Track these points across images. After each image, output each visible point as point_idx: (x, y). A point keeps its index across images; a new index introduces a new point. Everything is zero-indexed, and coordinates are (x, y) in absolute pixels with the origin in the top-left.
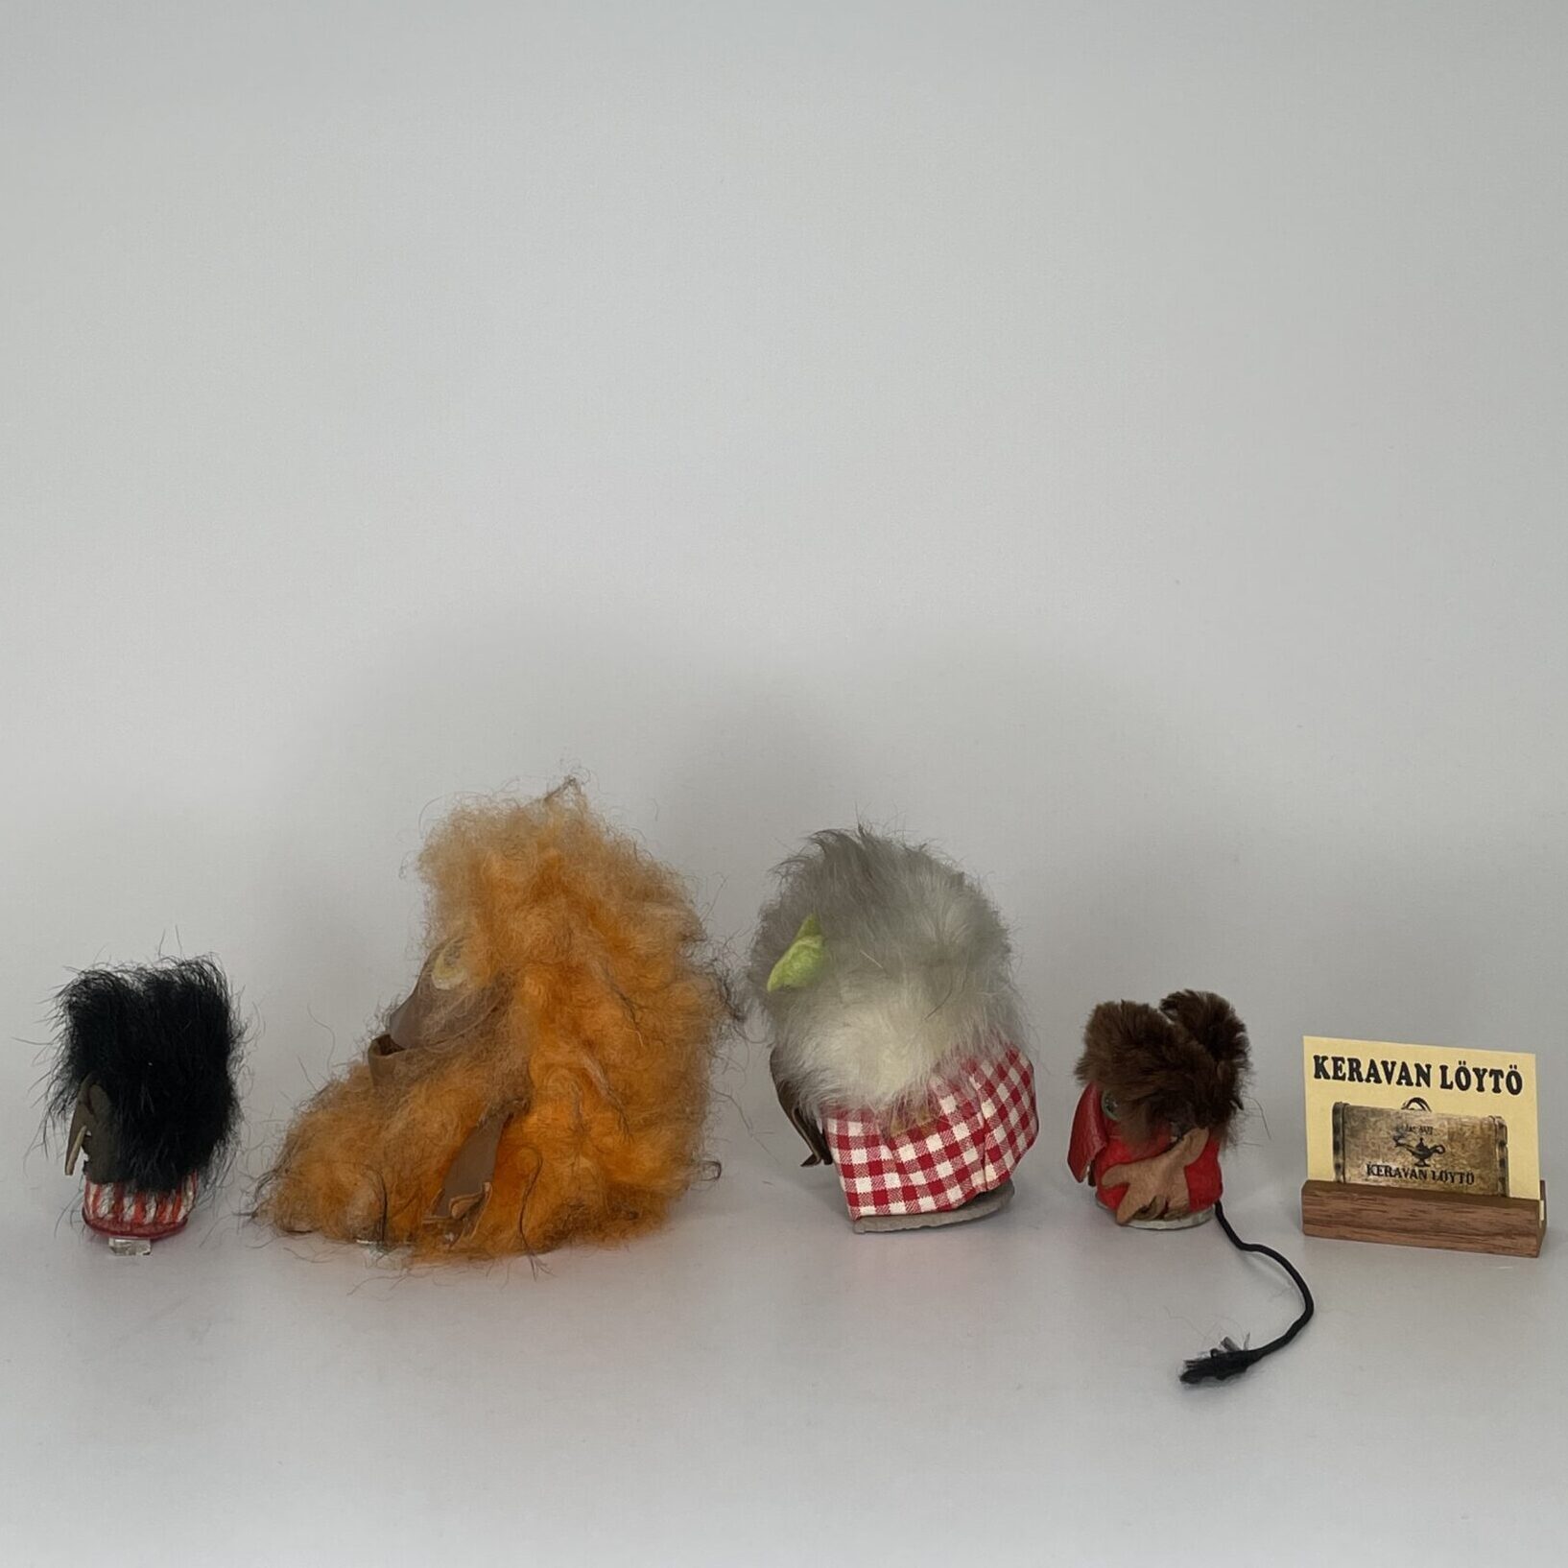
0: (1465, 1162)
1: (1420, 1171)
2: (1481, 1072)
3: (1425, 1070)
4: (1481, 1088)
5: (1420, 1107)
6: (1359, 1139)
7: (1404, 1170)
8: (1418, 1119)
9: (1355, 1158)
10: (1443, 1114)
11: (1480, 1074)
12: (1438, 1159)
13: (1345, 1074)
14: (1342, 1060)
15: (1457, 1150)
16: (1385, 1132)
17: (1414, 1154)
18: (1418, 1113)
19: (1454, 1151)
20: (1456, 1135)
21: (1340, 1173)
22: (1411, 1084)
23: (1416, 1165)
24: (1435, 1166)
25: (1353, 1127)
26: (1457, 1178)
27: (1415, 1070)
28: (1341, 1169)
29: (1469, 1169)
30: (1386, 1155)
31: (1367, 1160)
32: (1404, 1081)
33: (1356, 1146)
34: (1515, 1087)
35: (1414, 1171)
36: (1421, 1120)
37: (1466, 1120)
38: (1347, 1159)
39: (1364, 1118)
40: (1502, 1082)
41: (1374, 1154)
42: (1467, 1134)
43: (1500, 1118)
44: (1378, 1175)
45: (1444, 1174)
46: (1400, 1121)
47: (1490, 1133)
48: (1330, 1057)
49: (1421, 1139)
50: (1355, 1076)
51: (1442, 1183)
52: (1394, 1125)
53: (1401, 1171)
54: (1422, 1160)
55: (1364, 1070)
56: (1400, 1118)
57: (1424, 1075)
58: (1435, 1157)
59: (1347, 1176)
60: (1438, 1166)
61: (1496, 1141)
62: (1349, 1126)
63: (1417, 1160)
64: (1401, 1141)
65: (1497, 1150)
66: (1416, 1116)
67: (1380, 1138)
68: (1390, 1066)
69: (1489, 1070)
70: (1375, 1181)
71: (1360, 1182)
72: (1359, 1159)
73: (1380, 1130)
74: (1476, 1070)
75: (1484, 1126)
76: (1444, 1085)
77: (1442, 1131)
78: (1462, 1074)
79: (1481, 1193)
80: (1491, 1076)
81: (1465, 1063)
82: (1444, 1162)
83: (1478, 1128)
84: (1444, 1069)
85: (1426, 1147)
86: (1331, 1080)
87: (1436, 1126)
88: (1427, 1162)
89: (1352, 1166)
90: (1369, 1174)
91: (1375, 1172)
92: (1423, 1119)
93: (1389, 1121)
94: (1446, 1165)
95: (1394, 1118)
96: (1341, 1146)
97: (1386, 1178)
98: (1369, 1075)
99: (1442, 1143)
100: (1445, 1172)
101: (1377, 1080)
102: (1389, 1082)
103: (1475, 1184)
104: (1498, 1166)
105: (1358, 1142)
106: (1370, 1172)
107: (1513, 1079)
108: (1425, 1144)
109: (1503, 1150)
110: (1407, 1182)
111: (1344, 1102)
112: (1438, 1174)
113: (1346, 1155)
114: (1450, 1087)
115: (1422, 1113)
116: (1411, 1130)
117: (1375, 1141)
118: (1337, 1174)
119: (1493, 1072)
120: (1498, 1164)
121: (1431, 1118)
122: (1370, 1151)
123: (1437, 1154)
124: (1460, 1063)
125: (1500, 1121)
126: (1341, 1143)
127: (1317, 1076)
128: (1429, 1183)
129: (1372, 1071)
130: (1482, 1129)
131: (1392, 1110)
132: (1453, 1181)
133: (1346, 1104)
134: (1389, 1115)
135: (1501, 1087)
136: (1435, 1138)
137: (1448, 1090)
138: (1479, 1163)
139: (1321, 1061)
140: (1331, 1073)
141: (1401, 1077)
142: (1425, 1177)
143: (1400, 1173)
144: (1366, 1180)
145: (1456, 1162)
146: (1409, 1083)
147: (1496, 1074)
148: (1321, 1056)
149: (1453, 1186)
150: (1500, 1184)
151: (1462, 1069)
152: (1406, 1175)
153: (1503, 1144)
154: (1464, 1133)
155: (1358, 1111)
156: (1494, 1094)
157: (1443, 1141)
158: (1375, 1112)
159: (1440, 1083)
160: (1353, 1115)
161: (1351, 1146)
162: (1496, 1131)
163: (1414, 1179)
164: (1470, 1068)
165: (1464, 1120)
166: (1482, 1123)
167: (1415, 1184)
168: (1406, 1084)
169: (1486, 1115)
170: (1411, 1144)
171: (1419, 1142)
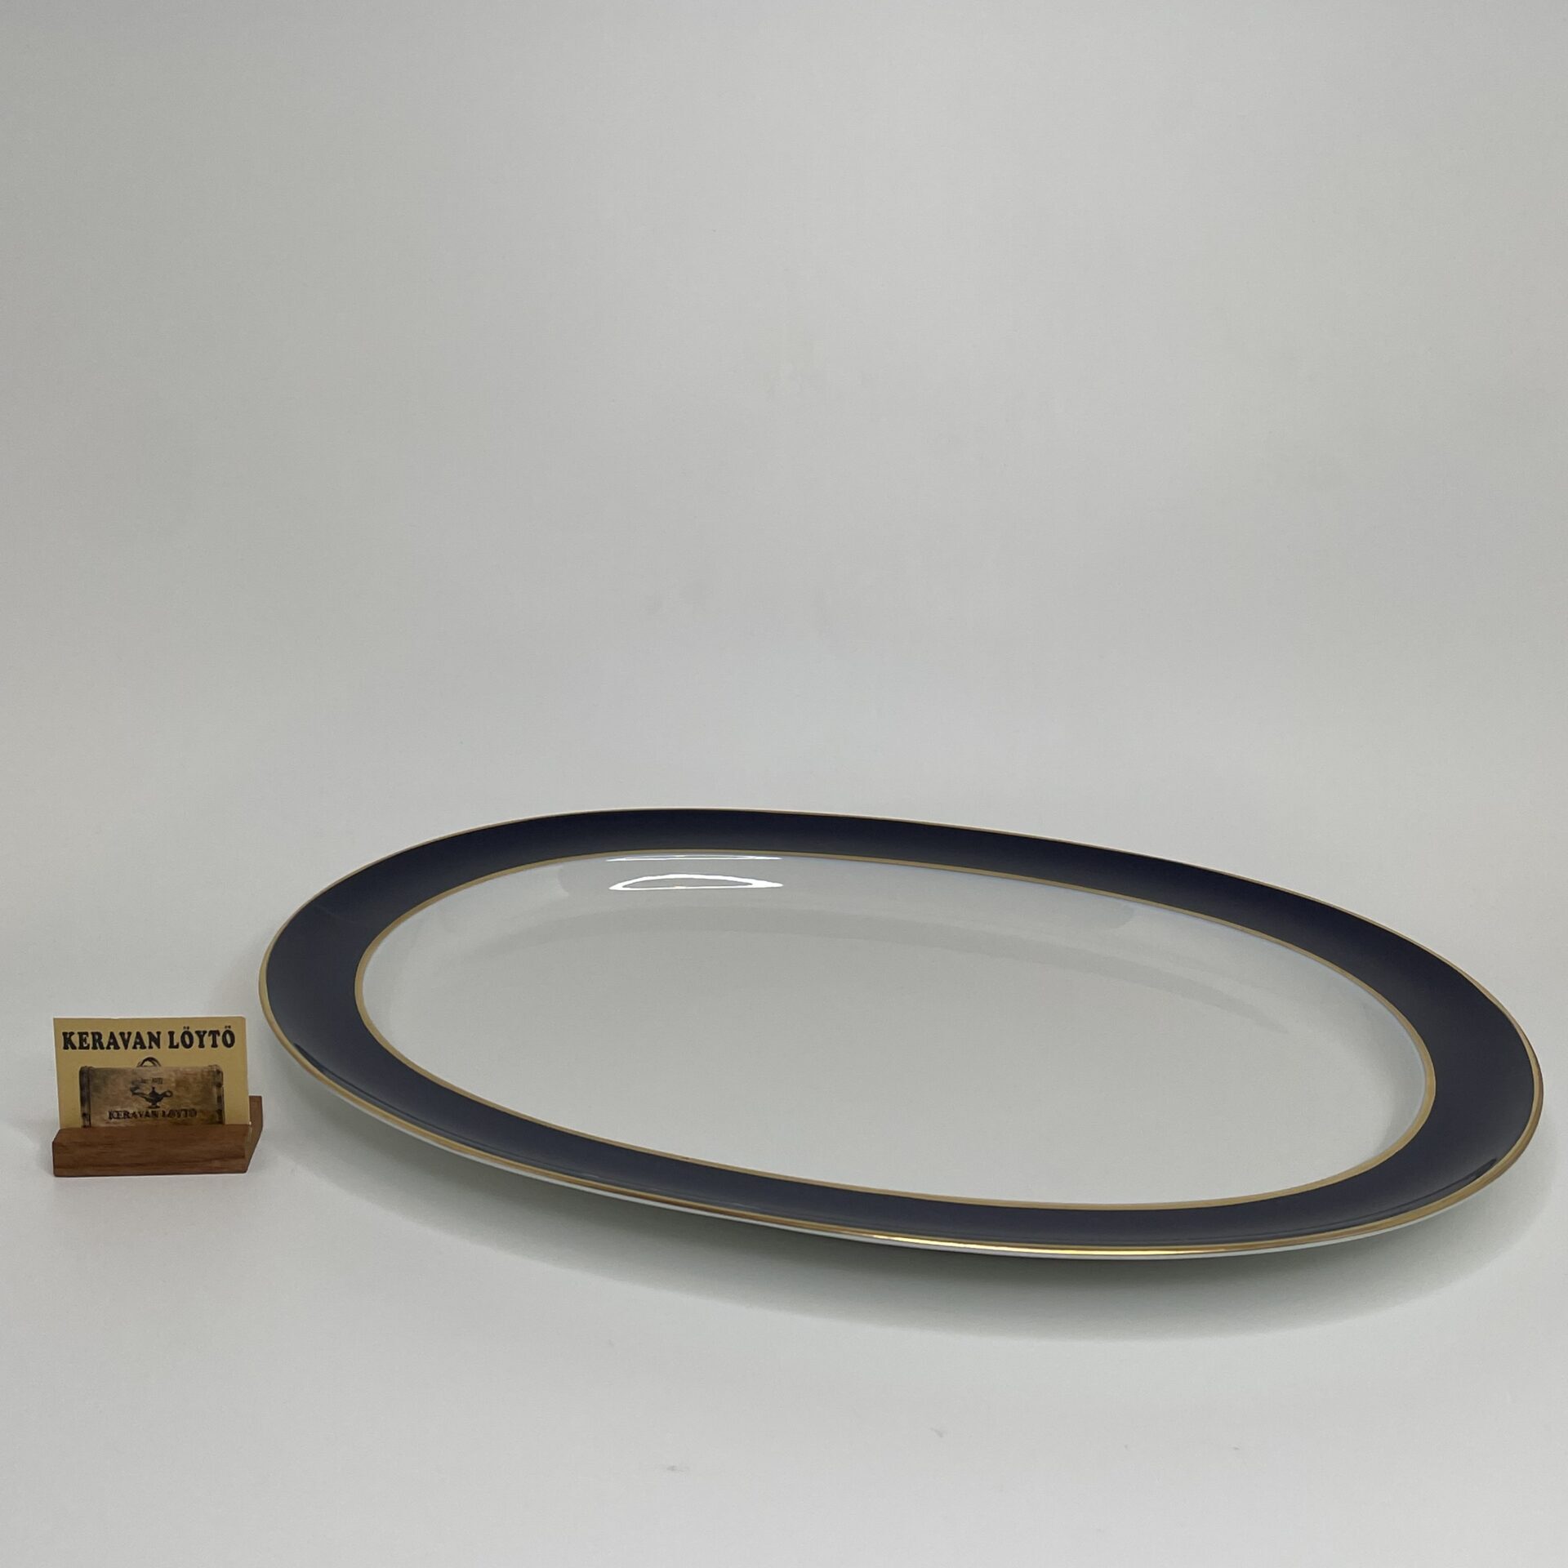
0: (189, 1101)
1: (153, 1112)
3: (156, 1036)
4: (201, 1045)
5: (152, 1064)
6: (101, 1093)
7: (139, 1113)
8: (150, 1072)
9: (99, 1108)
10: (170, 1068)
11: (201, 1035)
12: (167, 1101)
13: (89, 1045)
14: (87, 1034)
15: (183, 1093)
16: (123, 1086)
17: (147, 1100)
18: (151, 1069)
19: (180, 1094)
20: (182, 1082)
21: (86, 1120)
22: (145, 1048)
23: (150, 1107)
24: (164, 1107)
25: (97, 1084)
26: (183, 1113)
27: (147, 1036)
28: (87, 1117)
29: (192, 1106)
30: (124, 1102)
31: (109, 1108)
32: (138, 1046)
33: (99, 1097)
34: (229, 1042)
35: (147, 1112)
36: (153, 1074)
37: (190, 1070)
38: (92, 1108)
39: (106, 1077)
40: (219, 1039)
41: (114, 1103)
42: (191, 1080)
43: (217, 1066)
44: (118, 1118)
45: (172, 1112)
46: (135, 1076)
47: (209, 1078)
48: (76, 1032)
49: (153, 1088)
50: (98, 1045)
51: (170, 1118)
52: (130, 1079)
53: (137, 1113)
54: (154, 1103)
55: (105, 1040)
56: (136, 1074)
57: (155, 1040)
58: (165, 1100)
59: (92, 1121)
60: (168, 1106)
61: (214, 1083)
62: (93, 1084)
63: (150, 1104)
64: (137, 1091)
65: (215, 1090)
67: (119, 1090)
68: (126, 1036)
69: (208, 1031)
70: (114, 1123)
71: (103, 1125)
72: (102, 1108)
73: (119, 1084)
74: (198, 1033)
75: (205, 1074)
76: (172, 1046)
77: (169, 1080)
78: (187, 1037)
79: (203, 1122)
80: (209, 1035)
81: (188, 1028)
82: (172, 1103)
83: (199, 1077)
84: (171, 1034)
85: (157, 1094)
86: (78, 1051)
87: (164, 1076)
88: (158, 1104)
89: (96, 1114)
90: (110, 1118)
91: (116, 1116)
92: (155, 1072)
93: (127, 1077)
94: (174, 1105)
95: (130, 1074)
96: (87, 1099)
97: (125, 1120)
98: (109, 1044)
99: (171, 1090)
100: (173, 1110)
101: (117, 1047)
102: (126, 1047)
104: (216, 1102)
105: (100, 1095)
107: (227, 1036)
108: (157, 1092)
109: (220, 1090)
110: (140, 1120)
111: (89, 1065)
113: (91, 1103)
114: (177, 1047)
115: (154, 1068)
116: (145, 1082)
117: (114, 1093)
118: (84, 1121)
119: (211, 1032)
120: (216, 1100)
121: (161, 1071)
122: (110, 1101)
123: (167, 1098)
124: (184, 1028)
125: (217, 1068)
126: (87, 1096)
127: (66, 1048)
128: (159, 1120)
129: (112, 1041)
130: (202, 1075)
131: (129, 1068)
132: (179, 1116)
133: (90, 1069)
134: (126, 1073)
135: (218, 1042)
136: (163, 1085)
137: (175, 1049)
138: (200, 1101)
139: (68, 1036)
140: (77, 1045)
141: (136, 1043)
142: (157, 1116)
143: (136, 1115)
144: (108, 1123)
145: (182, 1102)
146: (143, 1047)
147: (214, 1033)
148: (69, 1031)
149: (180, 1120)
150: (217, 1115)
151: (187, 1033)
152: (141, 1116)
153: (219, 1085)
154: (189, 1080)
155: (101, 1072)
156: (213, 1049)
157: (172, 1087)
158: (113, 1071)
159: (168, 1044)
160: (97, 1075)
161: (94, 1098)
162: (214, 1076)
163: (148, 1118)
164: (193, 1031)
165: (188, 1070)
166: (202, 1071)
167: (148, 1122)
168: (141, 1048)
169: (206, 1065)
170: (145, 1092)
171: (151, 1091)
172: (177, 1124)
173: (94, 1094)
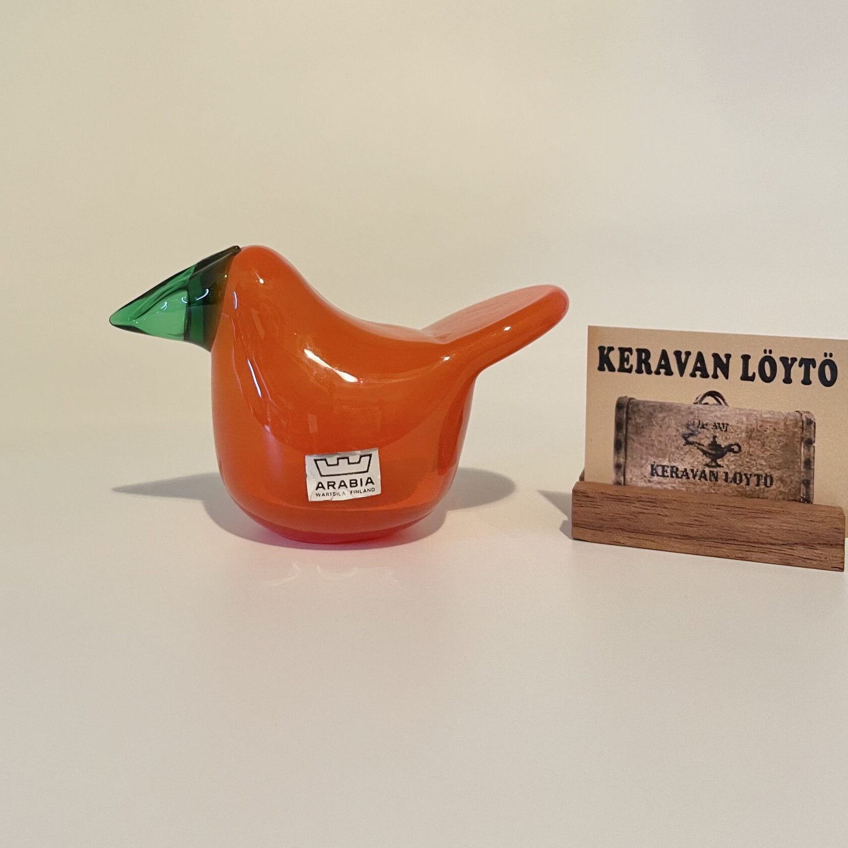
0: (764, 463)
1: (711, 472)
2: (790, 362)
3: (724, 360)
4: (788, 380)
5: (716, 402)
6: (645, 436)
7: (692, 471)
9: (639, 458)
10: (742, 409)
11: (787, 364)
12: (733, 459)
13: (632, 366)
14: (630, 350)
15: (756, 448)
16: (674, 429)
17: (705, 453)
18: (712, 408)
19: (751, 449)
20: (755, 433)
21: (620, 474)
22: (708, 377)
23: (707, 465)
24: (728, 467)
25: (637, 423)
26: (754, 479)
27: (712, 359)
28: (623, 468)
29: (767, 471)
30: (673, 455)
31: (652, 460)
32: (698, 373)
33: (640, 444)
34: (828, 377)
35: (704, 472)
36: (716, 416)
37: (768, 416)
38: (629, 458)
39: (652, 414)
40: (814, 373)
41: (660, 452)
42: (768, 431)
43: (808, 412)
44: (663, 476)
45: (738, 476)
46: (693, 417)
47: (796, 430)
48: (617, 348)
49: (715, 437)
50: (644, 368)
51: (735, 485)
52: (687, 421)
53: (688, 471)
54: (714, 458)
55: (654, 362)
56: (691, 413)
57: (722, 365)
58: (730, 456)
59: (628, 476)
60: (734, 467)
61: (802, 438)
62: (634, 423)
63: (708, 460)
64: (691, 439)
65: (802, 448)
66: (712, 412)
67: (667, 436)
68: (685, 358)
69: (799, 359)
70: (659, 483)
71: (642, 484)
72: (641, 458)
73: (668, 428)
74: (784, 361)
75: (788, 423)
76: (745, 377)
77: (739, 428)
78: (767, 365)
79: (780, 497)
80: (800, 366)
81: (770, 352)
82: (740, 463)
83: (782, 426)
84: (746, 358)
85: (720, 445)
86: (617, 373)
87: (732, 422)
88: (719, 462)
89: (635, 466)
90: (652, 475)
91: (660, 473)
92: (718, 414)
93: (679, 417)
94: (741, 466)
95: (684, 414)
96: (623, 445)
97: (673, 479)
98: (660, 366)
99: (738, 441)
100: (740, 473)
101: (669, 373)
102: (682, 374)
103: (774, 487)
104: (802, 469)
105: (642, 440)
106: (653, 472)
107: (827, 369)
108: (718, 443)
109: (809, 450)
110: (694, 484)
111: (630, 396)
112: (731, 476)
113: (628, 454)
114: (752, 379)
115: (717, 407)
116: (703, 427)
117: (660, 439)
118: (617, 474)
119: (803, 363)
120: (802, 465)
121: (727, 413)
122: (655, 448)
123: (732, 454)
124: (765, 351)
125: (809, 417)
126: (623, 440)
127: (601, 368)
128: (721, 485)
129: (663, 363)
130: (785, 423)
131: (684, 405)
132: (748, 484)
133: (630, 399)
134: (680, 411)
135: (811, 378)
136: (731, 436)
137: (750, 382)
138: (779, 464)
139: (608, 352)
140: (616, 365)
141: (696, 369)
142: (717, 480)
143: (687, 474)
144: (650, 481)
145: (753, 462)
146: (705, 375)
147: (808, 363)
148: (607, 346)
149: (748, 489)
150: (803, 487)
151: (768, 360)
152: (694, 477)
153: (810, 443)
154: (766, 431)
155: (644, 407)
156: (803, 386)
157: (741, 438)
158: (663, 407)
159: (741, 375)
160: (639, 410)
161: (634, 445)
162: (802, 428)
163: (702, 479)
164: (776, 357)
165: (766, 416)
166: (785, 418)
167: (704, 487)
168: (702, 376)
169: (792, 411)
170: (702, 442)
171: (712, 439)
172: (743, 495)
173: (635, 438)
